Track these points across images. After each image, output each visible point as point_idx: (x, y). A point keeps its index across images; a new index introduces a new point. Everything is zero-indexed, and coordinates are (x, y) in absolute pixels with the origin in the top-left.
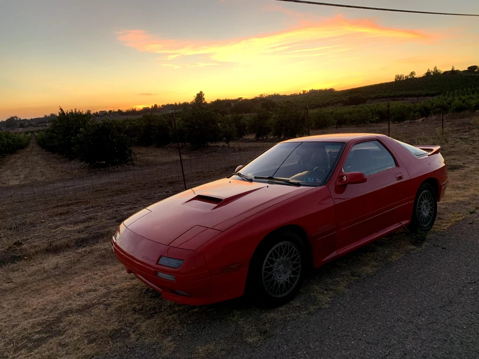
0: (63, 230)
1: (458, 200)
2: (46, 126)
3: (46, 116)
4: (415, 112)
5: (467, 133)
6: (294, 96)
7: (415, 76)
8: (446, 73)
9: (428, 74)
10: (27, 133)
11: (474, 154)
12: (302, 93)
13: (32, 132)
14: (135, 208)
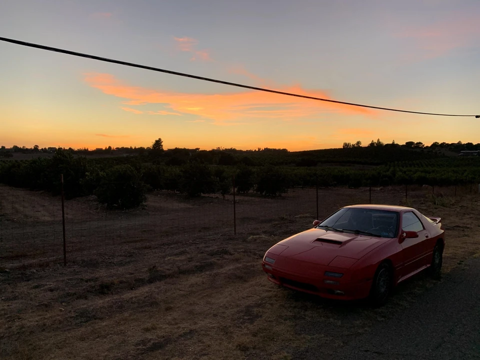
6: (249, 152)
7: (361, 146)
9: (372, 144)
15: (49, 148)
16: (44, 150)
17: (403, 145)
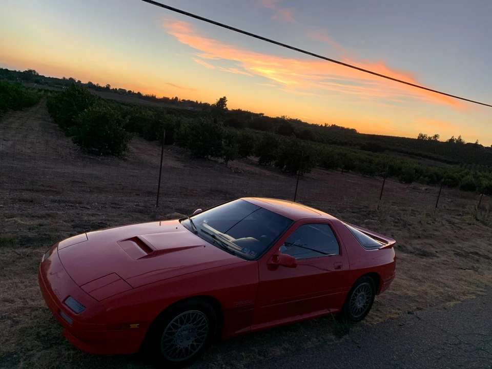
0: (16, 222)
1: (406, 294)
2: (62, 88)
3: (64, 78)
4: (425, 176)
5: (459, 217)
6: (315, 126)
7: (438, 140)
8: (469, 144)
9: (452, 140)
10: (40, 90)
11: (453, 243)
12: (324, 125)
13: (46, 91)
14: (97, 214)
15: (120, 89)
16: (115, 91)
17: (487, 148)
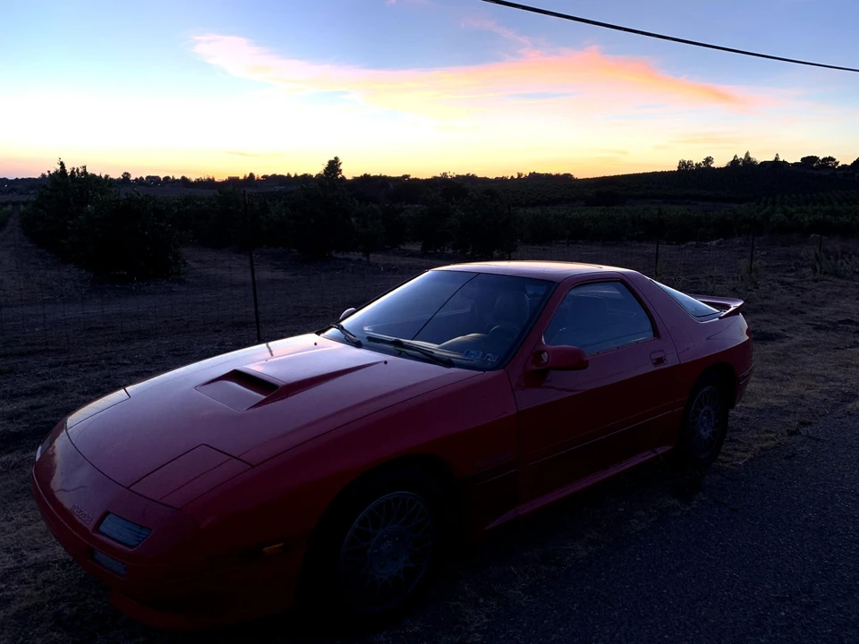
4: (708, 227)
5: (793, 274)
6: (501, 181)
7: (712, 166)
8: (764, 164)
9: (735, 162)
10: (5, 204)
12: (516, 177)
15: (148, 177)
16: (139, 181)
